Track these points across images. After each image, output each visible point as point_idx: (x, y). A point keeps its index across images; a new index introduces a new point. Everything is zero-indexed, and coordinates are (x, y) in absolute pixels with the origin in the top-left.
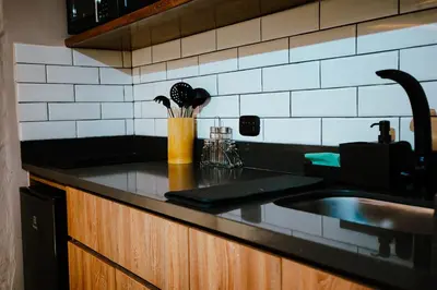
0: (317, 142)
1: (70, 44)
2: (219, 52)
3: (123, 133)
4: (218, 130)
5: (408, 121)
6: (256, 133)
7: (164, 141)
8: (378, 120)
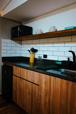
0: (57, 60)
1: (11, 39)
2: (40, 43)
3: (19, 56)
4: (40, 57)
5: (72, 58)
6: (46, 58)
7: (29, 58)
8: (68, 57)
